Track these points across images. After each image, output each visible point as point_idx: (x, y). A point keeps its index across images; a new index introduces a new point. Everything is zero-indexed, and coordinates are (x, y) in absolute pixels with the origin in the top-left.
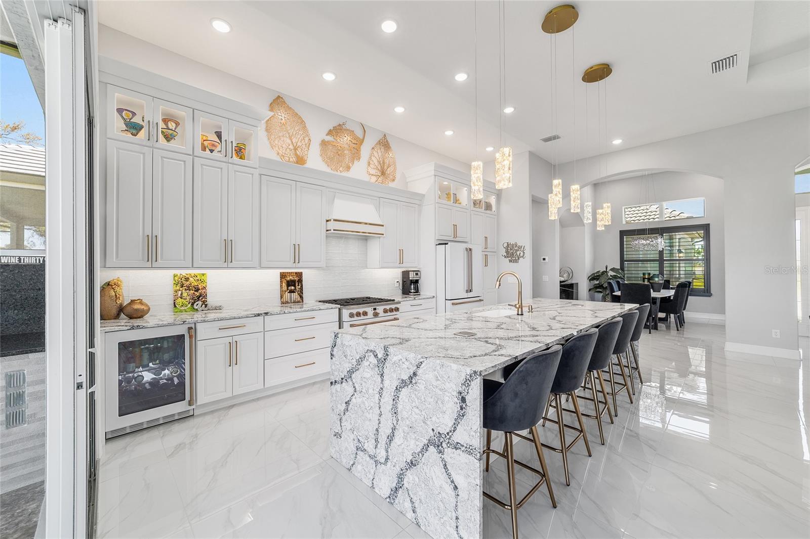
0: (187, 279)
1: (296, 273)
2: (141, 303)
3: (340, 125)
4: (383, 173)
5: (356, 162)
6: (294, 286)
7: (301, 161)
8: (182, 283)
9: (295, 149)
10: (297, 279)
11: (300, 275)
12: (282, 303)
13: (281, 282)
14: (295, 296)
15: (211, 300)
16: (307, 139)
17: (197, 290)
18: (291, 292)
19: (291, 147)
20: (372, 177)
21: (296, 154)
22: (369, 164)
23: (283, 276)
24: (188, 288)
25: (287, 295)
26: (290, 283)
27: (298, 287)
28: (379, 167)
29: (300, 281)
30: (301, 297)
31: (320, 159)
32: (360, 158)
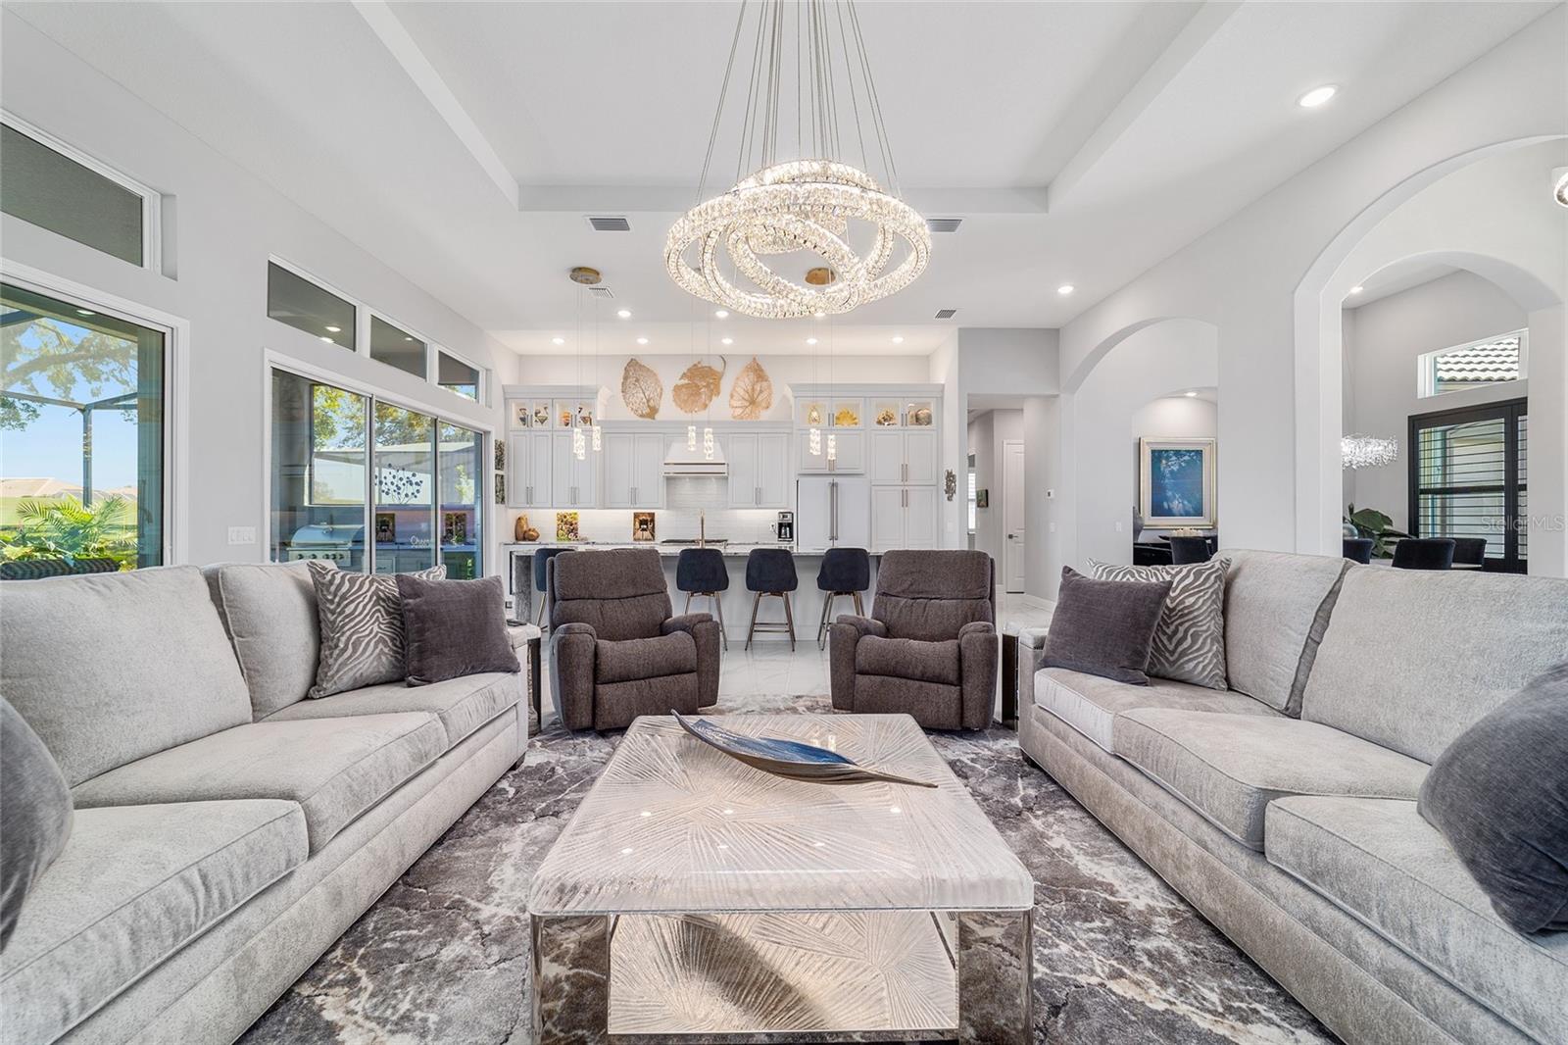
0: (565, 517)
1: (649, 513)
2: (534, 530)
3: (695, 365)
4: (753, 402)
5: (714, 398)
6: (647, 524)
7: (653, 412)
8: (562, 519)
9: (648, 401)
10: (649, 519)
11: (652, 515)
12: (635, 540)
13: (635, 521)
14: (647, 534)
15: (581, 533)
16: (659, 390)
17: (571, 525)
18: (643, 530)
19: (644, 400)
20: (738, 410)
21: (649, 406)
22: (732, 396)
23: (636, 516)
24: (566, 524)
25: (640, 532)
26: (643, 522)
27: (650, 526)
28: (747, 397)
29: (653, 521)
30: (653, 535)
31: (674, 404)
32: (719, 393)
